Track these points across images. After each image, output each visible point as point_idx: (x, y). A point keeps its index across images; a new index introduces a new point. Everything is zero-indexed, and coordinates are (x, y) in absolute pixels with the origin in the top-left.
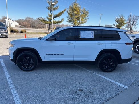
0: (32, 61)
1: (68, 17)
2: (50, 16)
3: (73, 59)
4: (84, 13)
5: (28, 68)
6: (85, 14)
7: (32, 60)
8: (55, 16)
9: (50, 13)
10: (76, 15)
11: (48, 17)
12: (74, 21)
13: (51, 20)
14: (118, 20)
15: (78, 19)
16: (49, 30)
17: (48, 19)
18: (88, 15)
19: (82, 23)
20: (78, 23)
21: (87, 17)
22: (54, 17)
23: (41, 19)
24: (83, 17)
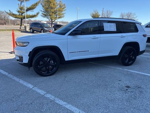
0: (53, 63)
1: (43, 10)
2: (21, 9)
3: (98, 55)
4: (60, 6)
5: (48, 72)
6: (62, 8)
7: (52, 61)
8: (27, 9)
9: (21, 4)
10: (52, 8)
11: (19, 10)
12: (50, 15)
13: (22, 14)
14: (93, 15)
15: (55, 13)
16: (21, 25)
17: (18, 12)
18: (65, 9)
19: (59, 18)
20: (55, 18)
21: (64, 11)
22: (27, 11)
23: (9, 12)
24: (60, 11)
